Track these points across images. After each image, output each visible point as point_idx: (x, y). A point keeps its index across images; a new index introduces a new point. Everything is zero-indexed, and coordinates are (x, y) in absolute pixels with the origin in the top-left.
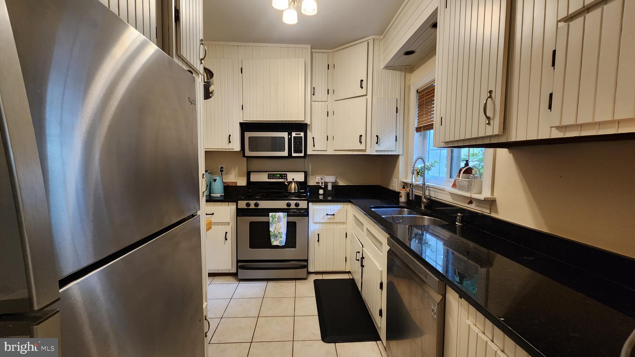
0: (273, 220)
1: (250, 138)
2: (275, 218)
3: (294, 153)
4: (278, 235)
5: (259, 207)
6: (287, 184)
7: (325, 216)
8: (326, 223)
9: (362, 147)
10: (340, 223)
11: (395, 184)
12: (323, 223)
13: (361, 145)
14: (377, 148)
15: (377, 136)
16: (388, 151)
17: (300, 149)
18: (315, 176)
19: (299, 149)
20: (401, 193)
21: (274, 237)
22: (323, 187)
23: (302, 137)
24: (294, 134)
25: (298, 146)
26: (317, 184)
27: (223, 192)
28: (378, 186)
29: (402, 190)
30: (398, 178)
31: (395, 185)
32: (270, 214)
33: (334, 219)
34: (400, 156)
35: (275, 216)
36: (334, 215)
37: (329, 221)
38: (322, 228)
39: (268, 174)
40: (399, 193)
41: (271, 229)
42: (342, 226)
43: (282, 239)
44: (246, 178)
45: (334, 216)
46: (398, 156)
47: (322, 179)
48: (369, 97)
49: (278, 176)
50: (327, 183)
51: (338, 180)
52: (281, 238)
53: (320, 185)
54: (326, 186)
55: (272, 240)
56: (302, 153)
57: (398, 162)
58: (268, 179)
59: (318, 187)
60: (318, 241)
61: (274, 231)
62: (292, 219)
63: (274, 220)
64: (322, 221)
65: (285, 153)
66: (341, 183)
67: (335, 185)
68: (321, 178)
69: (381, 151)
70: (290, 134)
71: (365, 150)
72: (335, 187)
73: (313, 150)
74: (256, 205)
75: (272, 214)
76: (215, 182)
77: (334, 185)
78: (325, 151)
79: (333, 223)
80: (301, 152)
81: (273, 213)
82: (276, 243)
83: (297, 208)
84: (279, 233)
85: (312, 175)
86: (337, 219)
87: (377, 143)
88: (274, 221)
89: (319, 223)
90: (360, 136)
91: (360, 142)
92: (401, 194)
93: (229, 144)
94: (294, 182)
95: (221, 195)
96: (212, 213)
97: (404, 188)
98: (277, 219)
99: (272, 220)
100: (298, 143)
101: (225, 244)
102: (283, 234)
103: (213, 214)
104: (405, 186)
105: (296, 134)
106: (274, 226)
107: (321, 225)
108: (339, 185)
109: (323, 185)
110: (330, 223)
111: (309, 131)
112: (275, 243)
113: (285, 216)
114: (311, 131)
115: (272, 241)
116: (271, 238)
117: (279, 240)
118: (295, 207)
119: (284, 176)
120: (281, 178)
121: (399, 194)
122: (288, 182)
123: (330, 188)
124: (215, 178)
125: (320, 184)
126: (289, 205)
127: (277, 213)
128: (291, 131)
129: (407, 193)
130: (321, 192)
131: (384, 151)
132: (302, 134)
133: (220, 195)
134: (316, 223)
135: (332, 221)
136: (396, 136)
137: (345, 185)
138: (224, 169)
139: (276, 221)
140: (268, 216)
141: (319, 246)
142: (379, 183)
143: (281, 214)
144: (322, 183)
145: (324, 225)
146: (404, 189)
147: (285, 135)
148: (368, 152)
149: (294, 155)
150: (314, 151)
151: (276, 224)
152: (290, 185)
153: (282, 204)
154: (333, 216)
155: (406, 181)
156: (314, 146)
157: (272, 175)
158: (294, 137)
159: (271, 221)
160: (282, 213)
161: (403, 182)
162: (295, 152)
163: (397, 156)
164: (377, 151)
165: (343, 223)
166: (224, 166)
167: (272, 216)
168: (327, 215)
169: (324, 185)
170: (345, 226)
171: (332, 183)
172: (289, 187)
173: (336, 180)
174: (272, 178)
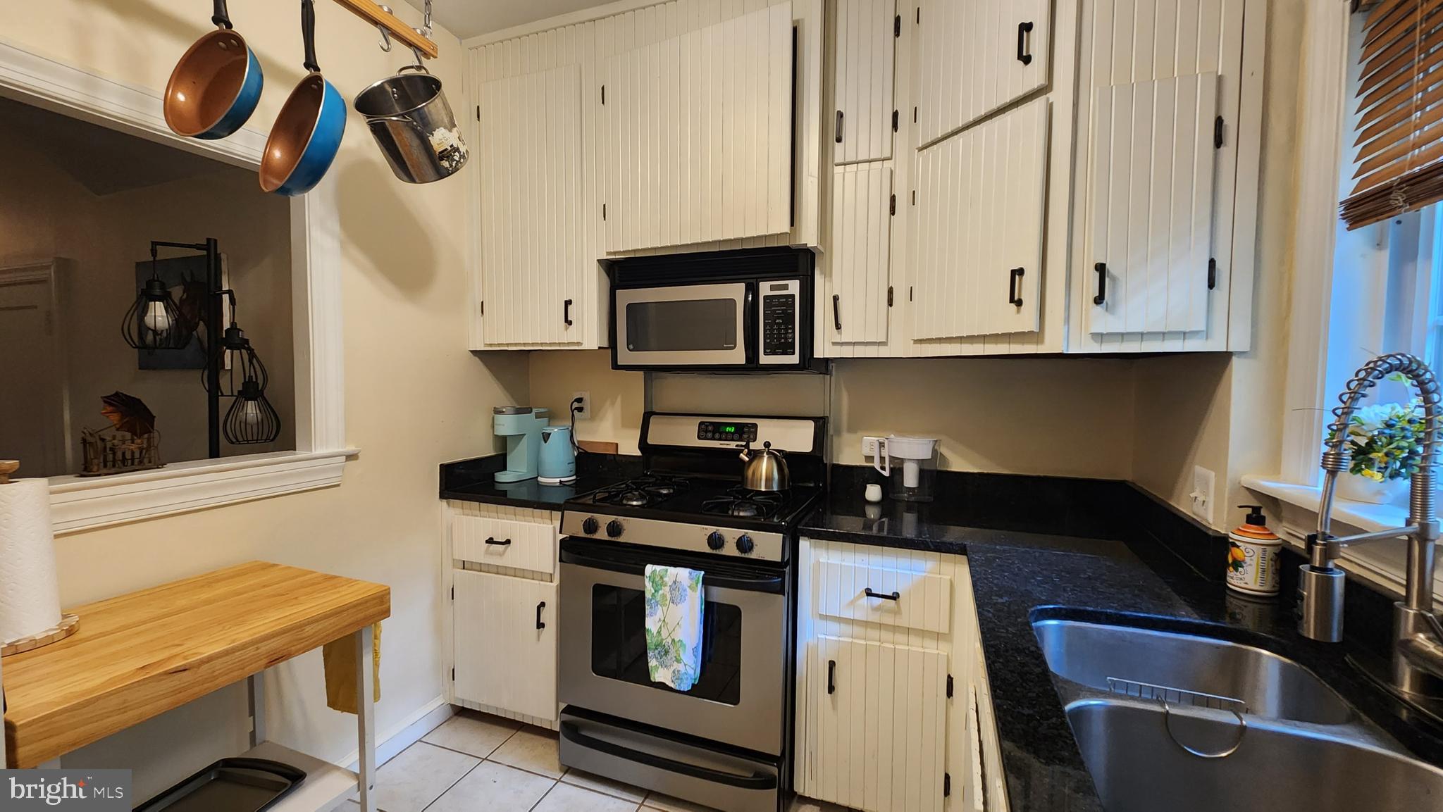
0: (655, 591)
1: (631, 308)
2: (664, 584)
3: (765, 353)
4: (671, 647)
5: (622, 539)
6: (747, 459)
7: (860, 597)
8: (866, 624)
9: (1025, 320)
10: (922, 633)
11: (1206, 493)
12: (852, 622)
13: (1018, 312)
14: (1101, 321)
15: (1101, 268)
16: (1163, 335)
17: (786, 339)
18: (859, 434)
19: (783, 340)
20: (1234, 545)
21: (657, 651)
22: (886, 473)
23: (793, 296)
24: (765, 289)
25: (779, 330)
26: (866, 461)
27: (573, 473)
28: (1122, 484)
29: (1239, 531)
30: (1219, 464)
31: (1201, 498)
32: (649, 568)
33: (897, 612)
34: (1235, 360)
35: (662, 578)
36: (895, 597)
37: (874, 618)
38: (850, 640)
39: (701, 424)
40: (1223, 544)
41: (651, 624)
42: (931, 647)
43: (681, 667)
44: (638, 433)
45: (898, 605)
46: (1222, 359)
47: (881, 445)
48: (1061, 95)
49: (729, 429)
50: (902, 460)
51: (943, 450)
52: (678, 661)
53: (873, 468)
54: (897, 471)
55: (653, 663)
56: (793, 353)
57: (1220, 392)
58: (699, 438)
59: (867, 474)
60: (831, 689)
61: (659, 632)
62: (722, 595)
63: (661, 592)
64: (848, 614)
65: (738, 356)
66: (959, 463)
67: (933, 468)
68: (880, 443)
69: (1122, 336)
70: (752, 289)
71: (1037, 336)
72: (932, 475)
73: (834, 344)
74: (615, 529)
75: (655, 570)
76: (546, 442)
77: (931, 471)
78: (880, 344)
79: (895, 629)
80: (788, 349)
81: (658, 568)
82: (665, 678)
83: (746, 556)
84: (673, 640)
85: (852, 430)
86: (910, 614)
87: (1099, 300)
88: (658, 597)
89: (840, 620)
90: (1014, 273)
91: (1012, 300)
92: (1235, 550)
93: (566, 329)
94: (769, 453)
95: (561, 482)
96: (504, 541)
97: (1255, 518)
98: (667, 589)
99: (653, 591)
100: (779, 318)
101: (539, 640)
102: (685, 651)
103: (508, 542)
104: (1263, 512)
105: (773, 288)
106: (659, 613)
107: (846, 629)
108: (949, 469)
109: (887, 465)
110: (880, 626)
111: (823, 273)
112: (659, 675)
113: (697, 584)
114: (828, 274)
115: (650, 664)
116: (650, 654)
117: (672, 669)
118: (736, 553)
119: (749, 432)
120: (736, 436)
121: (1227, 550)
122: (748, 455)
123: (910, 479)
124: (548, 432)
125: (877, 465)
126: (716, 541)
127: (671, 570)
128: (757, 278)
129: (1277, 550)
130: (873, 492)
131: (1142, 336)
132: (794, 287)
133: (558, 480)
134: (826, 617)
135: (888, 619)
136: (1212, 263)
137: (976, 471)
138: (586, 405)
139: (664, 596)
140: (642, 573)
141: (834, 707)
142: (1126, 473)
143: (682, 575)
144: (882, 459)
145: (858, 630)
146: (1253, 529)
147: (735, 292)
148: (1053, 344)
149: (765, 359)
150: (838, 347)
151: (665, 608)
152: (754, 464)
153: (693, 536)
154: (892, 602)
155: (1269, 485)
156: (838, 326)
157: (710, 428)
158: (766, 298)
159: (648, 595)
160: (688, 570)
161: (1247, 489)
162: (771, 350)
163: (1217, 362)
164: (1100, 337)
165: (938, 636)
166: (586, 396)
167: (654, 578)
168: (869, 593)
169: (892, 470)
170: (943, 649)
171: (921, 462)
172: (750, 472)
173: (935, 452)
174: (710, 435)
